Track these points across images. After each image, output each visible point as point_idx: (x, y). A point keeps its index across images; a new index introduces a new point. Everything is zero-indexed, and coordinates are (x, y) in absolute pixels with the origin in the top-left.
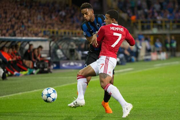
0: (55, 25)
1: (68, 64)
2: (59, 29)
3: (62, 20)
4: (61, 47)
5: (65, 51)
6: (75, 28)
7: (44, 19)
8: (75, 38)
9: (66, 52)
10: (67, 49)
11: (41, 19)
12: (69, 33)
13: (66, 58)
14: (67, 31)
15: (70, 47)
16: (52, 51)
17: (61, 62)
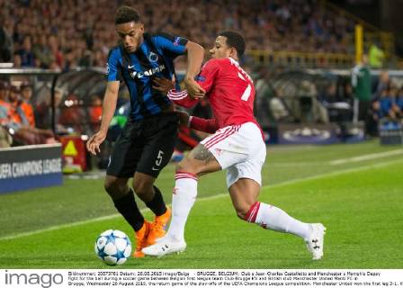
0: (267, 41)
1: (297, 132)
2: (276, 50)
3: (281, 28)
4: (280, 93)
5: (289, 102)
6: (312, 49)
7: (240, 26)
8: (312, 72)
9: (293, 104)
10: (295, 98)
11: (232, 26)
12: (298, 60)
13: (292, 119)
14: (294, 55)
15: (302, 93)
16: (259, 102)
17: (280, 127)
